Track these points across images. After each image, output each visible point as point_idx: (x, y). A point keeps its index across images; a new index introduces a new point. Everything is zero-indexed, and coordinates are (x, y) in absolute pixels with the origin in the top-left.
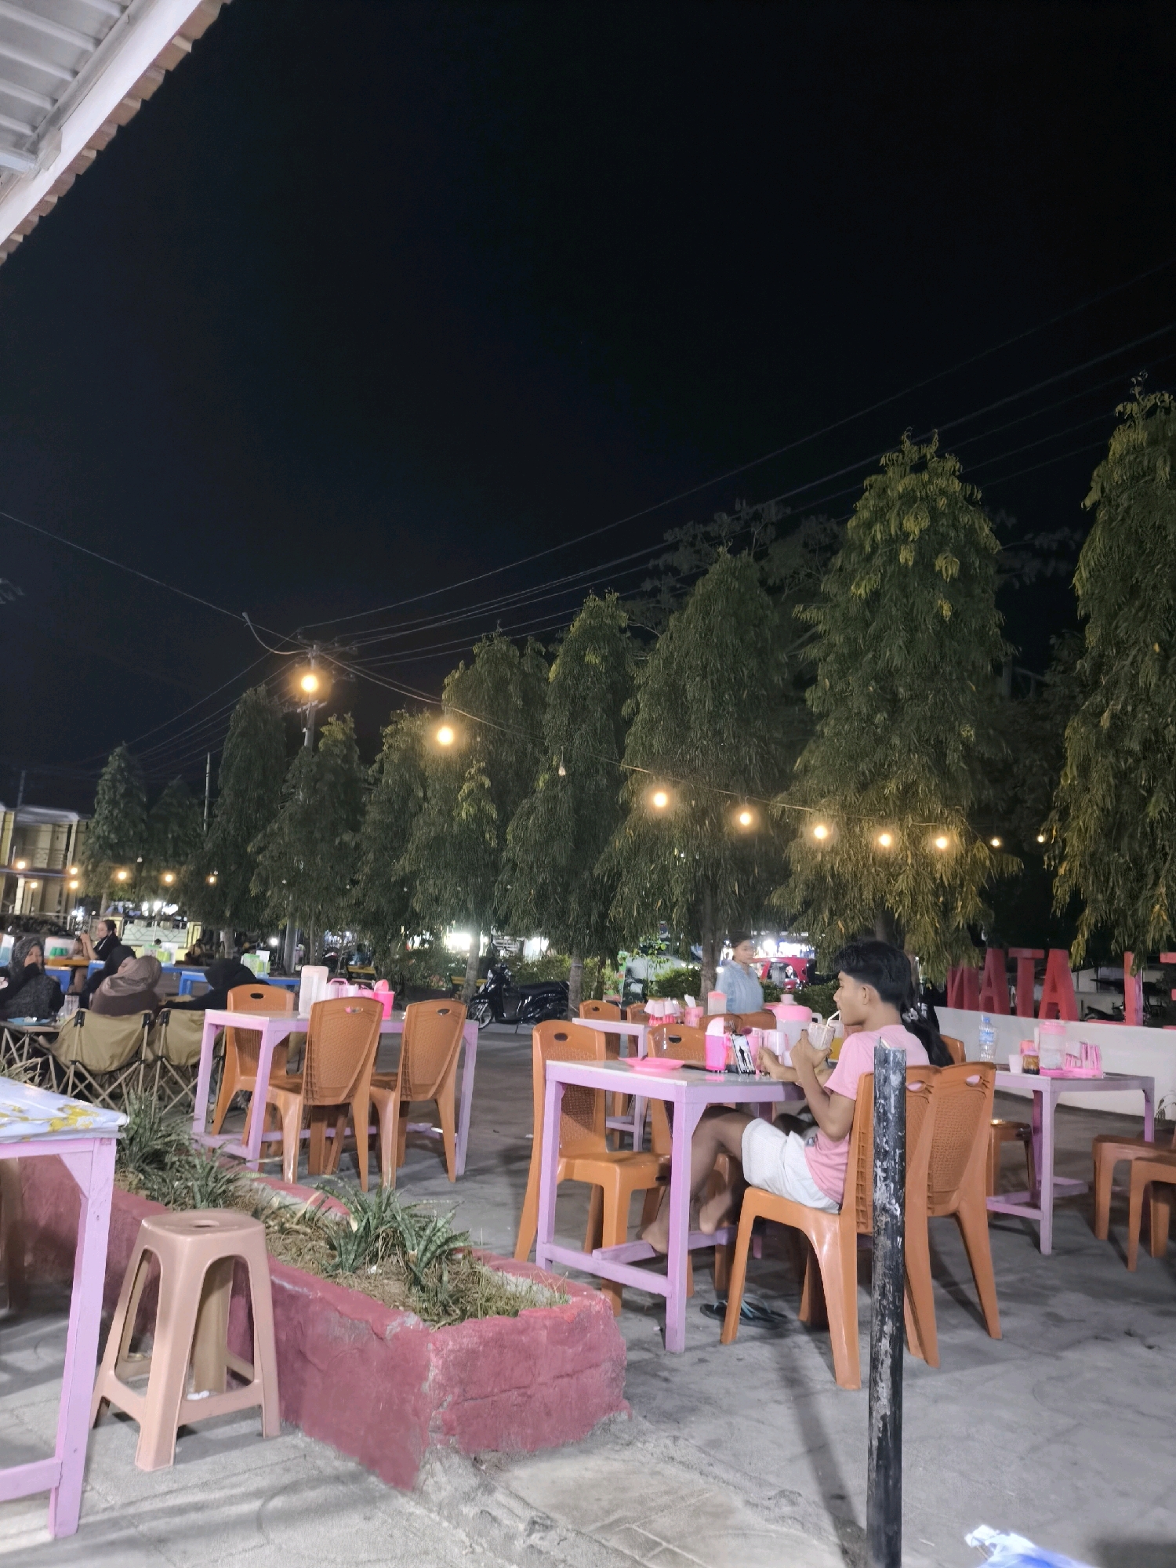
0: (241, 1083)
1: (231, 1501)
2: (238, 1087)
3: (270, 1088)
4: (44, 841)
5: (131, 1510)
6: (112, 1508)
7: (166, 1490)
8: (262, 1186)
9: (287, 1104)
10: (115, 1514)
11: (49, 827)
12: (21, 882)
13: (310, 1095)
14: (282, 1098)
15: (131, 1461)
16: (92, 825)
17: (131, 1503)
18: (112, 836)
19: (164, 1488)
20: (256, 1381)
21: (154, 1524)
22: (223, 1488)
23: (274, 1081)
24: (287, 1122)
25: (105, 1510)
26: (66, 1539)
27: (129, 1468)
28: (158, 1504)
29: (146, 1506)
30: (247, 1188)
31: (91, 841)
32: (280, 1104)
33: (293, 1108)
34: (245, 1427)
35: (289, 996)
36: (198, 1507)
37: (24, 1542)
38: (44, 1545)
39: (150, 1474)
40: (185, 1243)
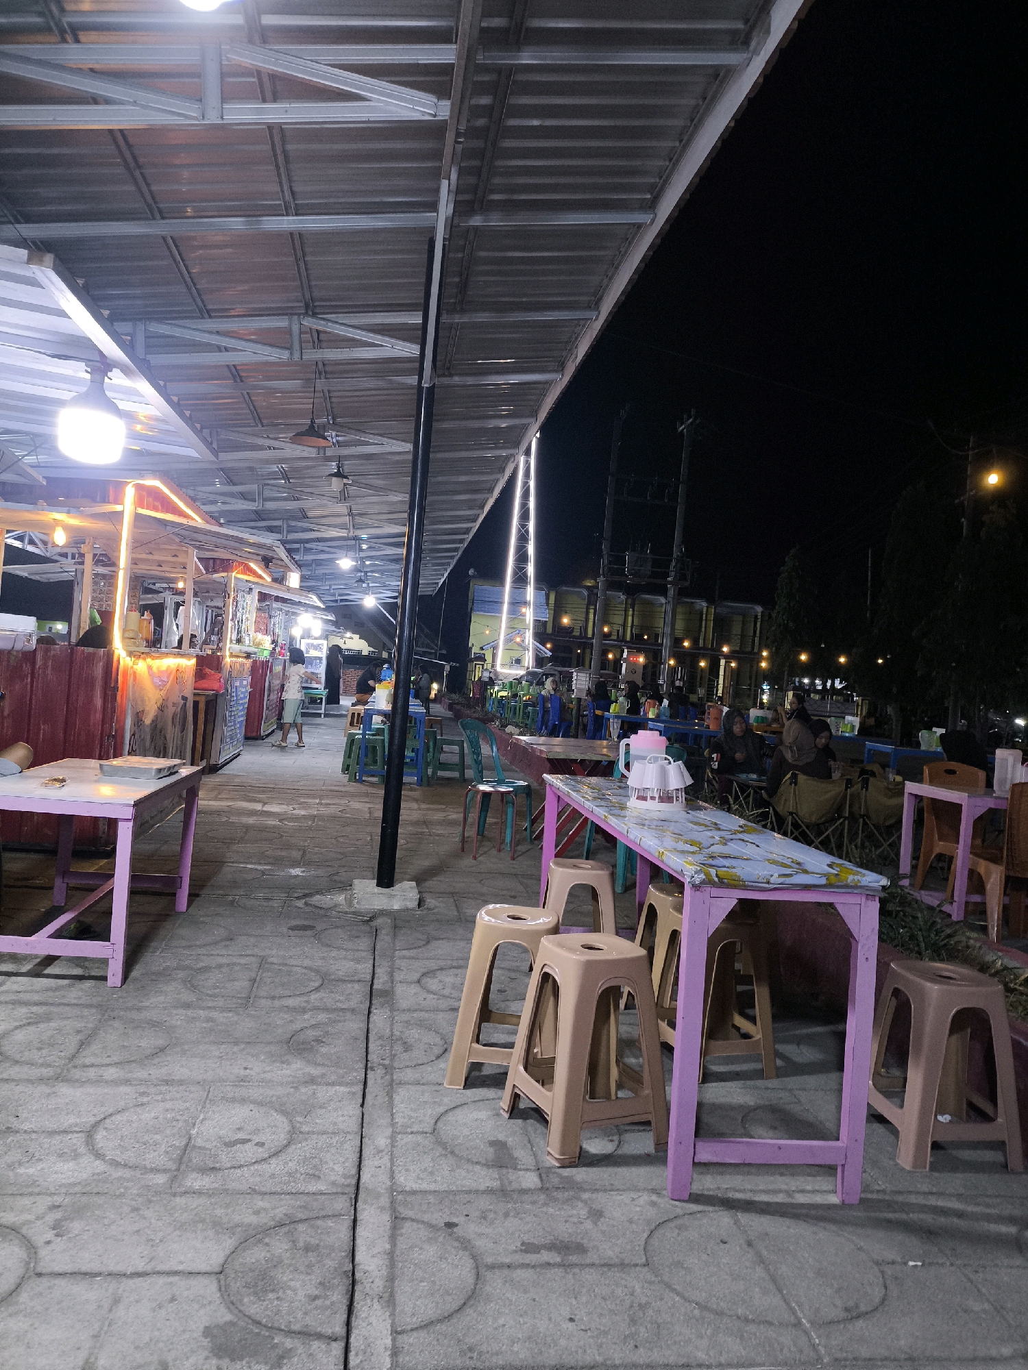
0: (940, 847)
1: (989, 1218)
2: (937, 850)
3: (971, 856)
4: (737, 629)
5: (900, 1198)
6: (884, 1191)
7: (927, 1190)
8: (978, 945)
9: (989, 874)
10: (887, 1197)
11: (740, 618)
12: (723, 662)
13: (1011, 867)
14: (982, 866)
15: (893, 1157)
16: (774, 615)
17: (900, 1193)
18: (791, 624)
19: (925, 1188)
20: (1000, 1120)
21: (922, 1216)
22: (978, 1204)
23: (975, 851)
24: (988, 887)
25: (878, 1191)
26: (851, 1206)
27: (891, 1163)
28: (921, 1200)
29: (913, 1199)
30: (963, 944)
31: (773, 628)
32: (982, 870)
33: (995, 877)
34: (989, 1156)
35: (982, 775)
36: (960, 1215)
37: (818, 1199)
38: (835, 1206)
39: (909, 1172)
40: (934, 990)
